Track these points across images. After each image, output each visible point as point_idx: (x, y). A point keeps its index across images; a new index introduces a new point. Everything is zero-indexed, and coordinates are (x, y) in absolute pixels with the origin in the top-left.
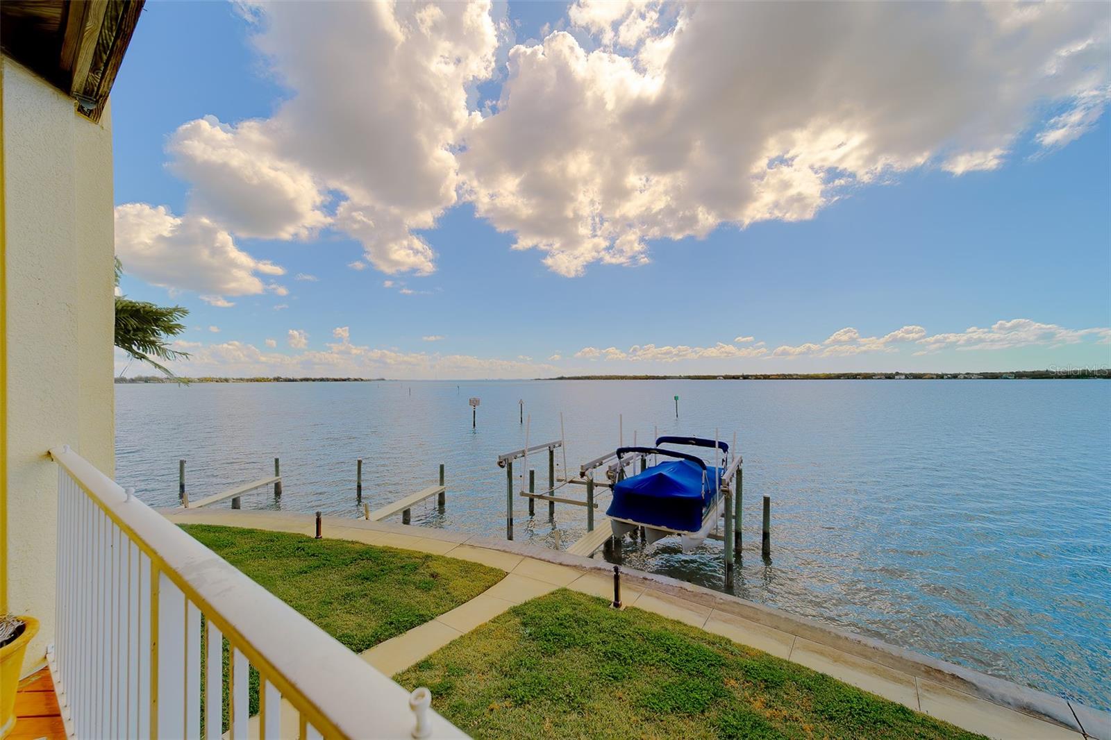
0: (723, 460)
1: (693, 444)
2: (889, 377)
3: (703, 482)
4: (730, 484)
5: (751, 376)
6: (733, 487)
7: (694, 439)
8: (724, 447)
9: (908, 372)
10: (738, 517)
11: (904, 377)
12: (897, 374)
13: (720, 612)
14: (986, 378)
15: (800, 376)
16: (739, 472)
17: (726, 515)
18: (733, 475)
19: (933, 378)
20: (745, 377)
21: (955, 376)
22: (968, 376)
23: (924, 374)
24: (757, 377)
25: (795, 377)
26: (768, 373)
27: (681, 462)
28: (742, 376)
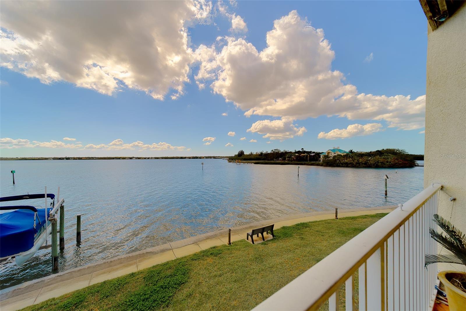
0: (51, 204)
1: (27, 198)
2: (131, 158)
3: (35, 219)
4: (56, 215)
5: (71, 158)
6: (57, 217)
7: (28, 195)
8: (52, 196)
9: (136, 157)
10: (61, 231)
11: (135, 158)
12: (133, 157)
13: (47, 287)
14: (156, 159)
15: (97, 158)
16: (62, 208)
17: (53, 232)
18: (58, 210)
19: (143, 159)
20: (68, 159)
21: (149, 158)
22: (152, 158)
23: (141, 158)
24: (74, 159)
25: (95, 158)
26: (81, 157)
27: (16, 211)
28: (65, 158)
